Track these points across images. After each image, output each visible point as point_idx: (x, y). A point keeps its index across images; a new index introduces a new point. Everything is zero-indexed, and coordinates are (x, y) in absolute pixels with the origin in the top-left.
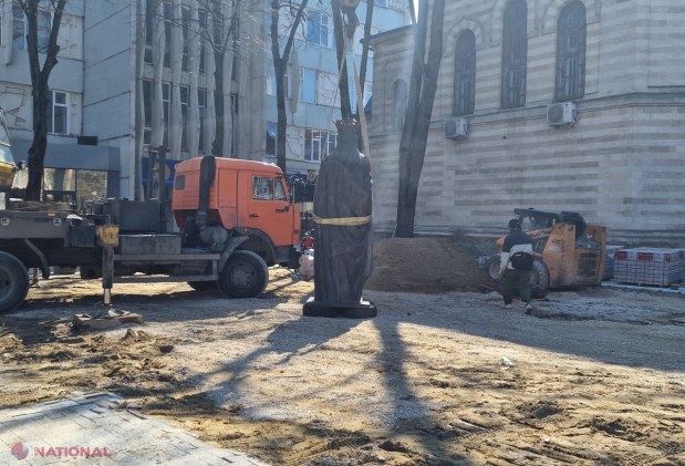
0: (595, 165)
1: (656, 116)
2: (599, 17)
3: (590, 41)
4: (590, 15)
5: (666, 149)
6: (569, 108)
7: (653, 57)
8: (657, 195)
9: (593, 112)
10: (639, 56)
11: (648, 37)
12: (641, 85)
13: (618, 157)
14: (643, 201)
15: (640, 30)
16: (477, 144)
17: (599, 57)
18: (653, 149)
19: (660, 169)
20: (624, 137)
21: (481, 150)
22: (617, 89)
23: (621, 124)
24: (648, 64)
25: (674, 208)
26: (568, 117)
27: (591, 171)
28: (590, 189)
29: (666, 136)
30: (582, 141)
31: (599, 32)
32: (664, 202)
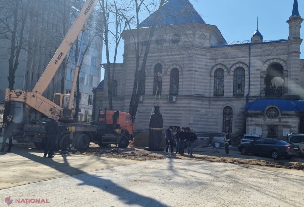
0: (181, 114)
1: (196, 102)
2: (182, 74)
3: (180, 80)
4: (180, 73)
5: (198, 111)
6: (175, 98)
7: (196, 87)
8: (197, 123)
9: (181, 99)
10: (193, 86)
11: (195, 81)
12: (193, 94)
13: (187, 112)
14: (194, 124)
15: (193, 79)
16: (146, 104)
17: (182, 85)
18: (196, 111)
19: (197, 116)
20: (189, 107)
21: (147, 106)
22: (187, 94)
23: (188, 103)
24: (195, 88)
25: (200, 126)
26: (174, 100)
27: (180, 115)
28: (179, 120)
29: (198, 107)
30: (177, 107)
31: (183, 78)
32: (198, 125)
